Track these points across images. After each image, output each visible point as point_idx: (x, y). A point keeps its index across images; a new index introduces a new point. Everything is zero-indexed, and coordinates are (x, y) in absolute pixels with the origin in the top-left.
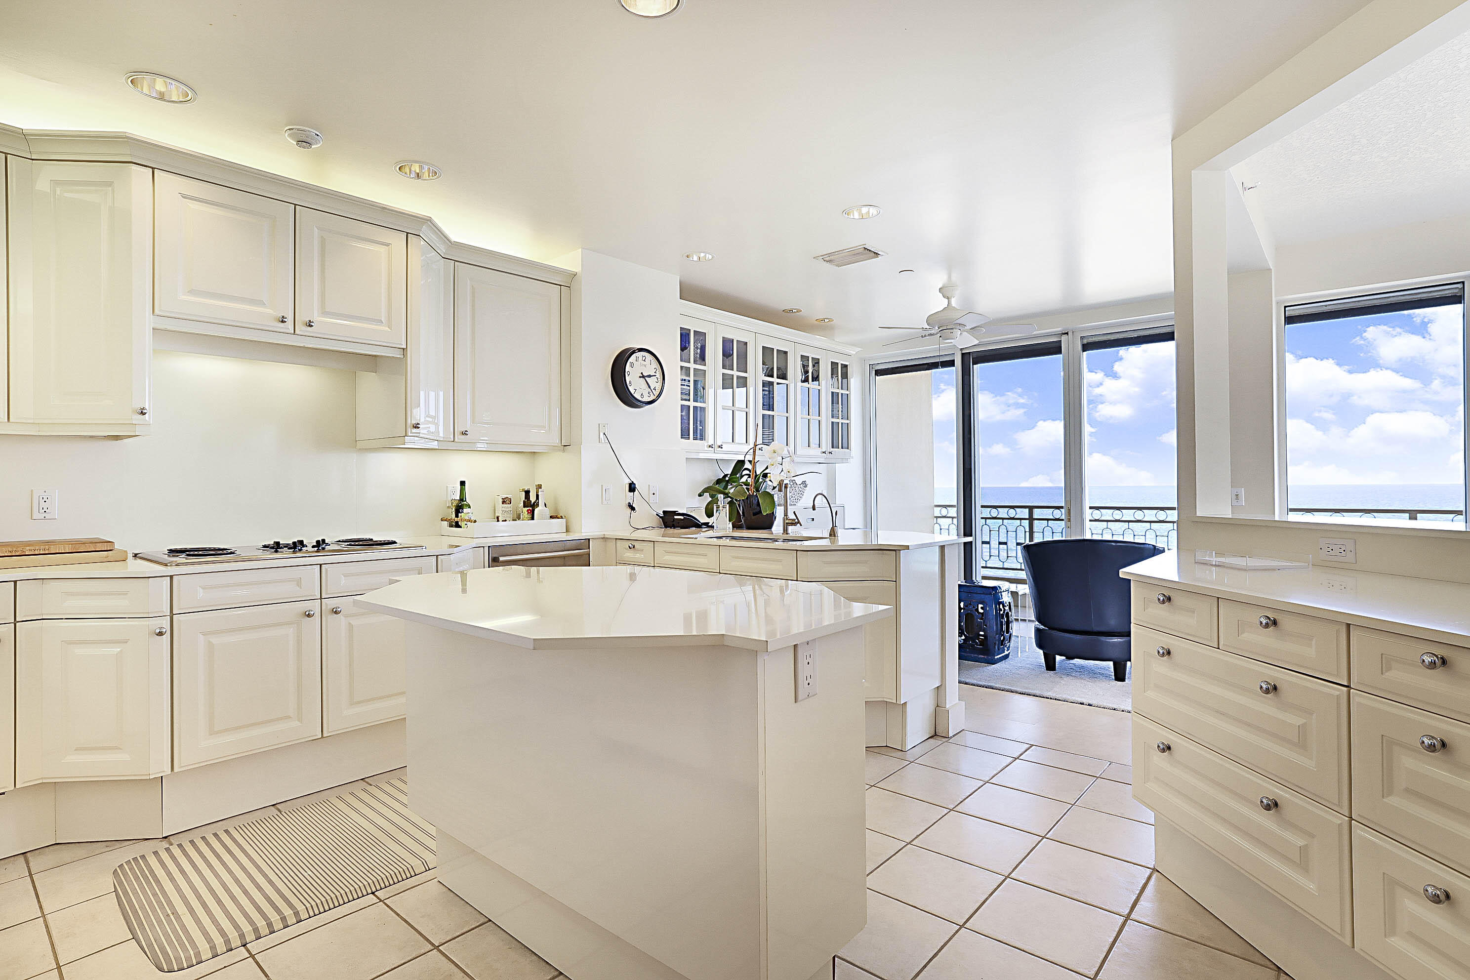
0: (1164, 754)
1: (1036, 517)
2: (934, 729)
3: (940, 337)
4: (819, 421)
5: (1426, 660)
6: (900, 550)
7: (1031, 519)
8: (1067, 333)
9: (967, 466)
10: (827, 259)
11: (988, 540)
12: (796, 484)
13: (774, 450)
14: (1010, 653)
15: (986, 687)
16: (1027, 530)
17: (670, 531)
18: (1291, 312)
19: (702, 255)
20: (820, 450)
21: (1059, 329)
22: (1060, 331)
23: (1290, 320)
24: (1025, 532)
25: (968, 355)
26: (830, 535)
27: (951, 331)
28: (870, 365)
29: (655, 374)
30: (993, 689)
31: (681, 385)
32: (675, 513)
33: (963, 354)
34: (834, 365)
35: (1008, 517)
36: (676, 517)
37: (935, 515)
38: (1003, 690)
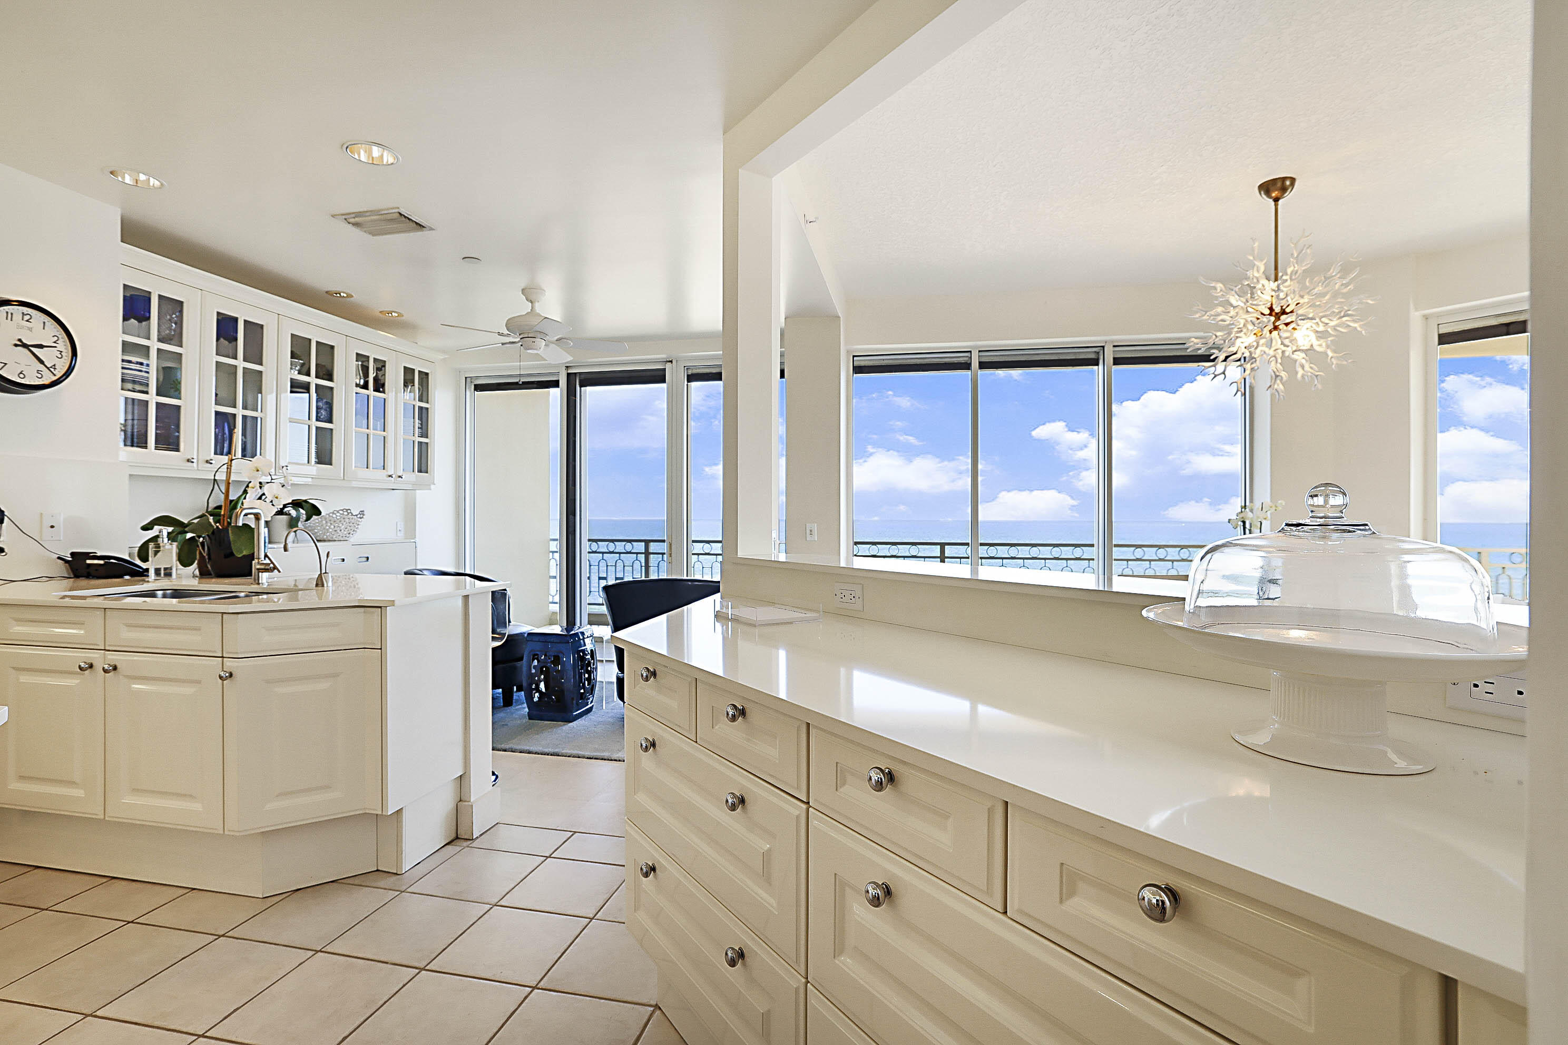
0: (648, 878)
1: (651, 551)
2: (455, 831)
3: (522, 345)
4: (384, 437)
5: (873, 778)
6: (386, 607)
7: (647, 554)
8: (671, 362)
9: (571, 497)
10: (352, 220)
11: (605, 576)
12: (352, 515)
13: (256, 468)
14: (593, 706)
15: (551, 755)
16: (643, 565)
17: (83, 582)
18: (860, 362)
19: (142, 177)
20: (385, 473)
21: (663, 356)
22: (664, 358)
23: (858, 370)
24: (641, 566)
25: (574, 375)
26: (317, 585)
27: (533, 339)
28: (466, 378)
29: (55, 345)
30: (558, 756)
31: (123, 368)
32: (87, 555)
33: (568, 374)
34: (408, 371)
35: (625, 551)
36: (88, 562)
37: (551, 550)
38: (569, 757)
